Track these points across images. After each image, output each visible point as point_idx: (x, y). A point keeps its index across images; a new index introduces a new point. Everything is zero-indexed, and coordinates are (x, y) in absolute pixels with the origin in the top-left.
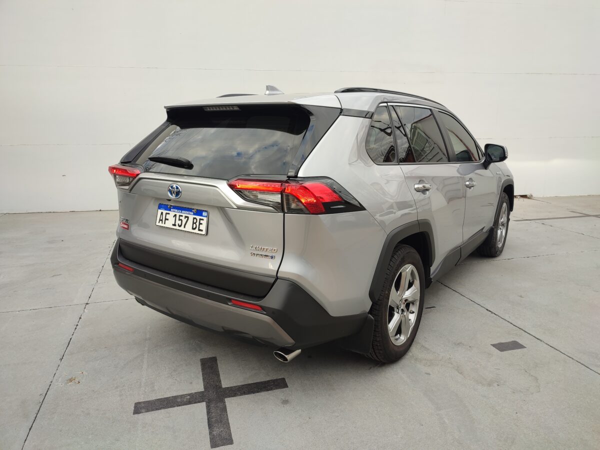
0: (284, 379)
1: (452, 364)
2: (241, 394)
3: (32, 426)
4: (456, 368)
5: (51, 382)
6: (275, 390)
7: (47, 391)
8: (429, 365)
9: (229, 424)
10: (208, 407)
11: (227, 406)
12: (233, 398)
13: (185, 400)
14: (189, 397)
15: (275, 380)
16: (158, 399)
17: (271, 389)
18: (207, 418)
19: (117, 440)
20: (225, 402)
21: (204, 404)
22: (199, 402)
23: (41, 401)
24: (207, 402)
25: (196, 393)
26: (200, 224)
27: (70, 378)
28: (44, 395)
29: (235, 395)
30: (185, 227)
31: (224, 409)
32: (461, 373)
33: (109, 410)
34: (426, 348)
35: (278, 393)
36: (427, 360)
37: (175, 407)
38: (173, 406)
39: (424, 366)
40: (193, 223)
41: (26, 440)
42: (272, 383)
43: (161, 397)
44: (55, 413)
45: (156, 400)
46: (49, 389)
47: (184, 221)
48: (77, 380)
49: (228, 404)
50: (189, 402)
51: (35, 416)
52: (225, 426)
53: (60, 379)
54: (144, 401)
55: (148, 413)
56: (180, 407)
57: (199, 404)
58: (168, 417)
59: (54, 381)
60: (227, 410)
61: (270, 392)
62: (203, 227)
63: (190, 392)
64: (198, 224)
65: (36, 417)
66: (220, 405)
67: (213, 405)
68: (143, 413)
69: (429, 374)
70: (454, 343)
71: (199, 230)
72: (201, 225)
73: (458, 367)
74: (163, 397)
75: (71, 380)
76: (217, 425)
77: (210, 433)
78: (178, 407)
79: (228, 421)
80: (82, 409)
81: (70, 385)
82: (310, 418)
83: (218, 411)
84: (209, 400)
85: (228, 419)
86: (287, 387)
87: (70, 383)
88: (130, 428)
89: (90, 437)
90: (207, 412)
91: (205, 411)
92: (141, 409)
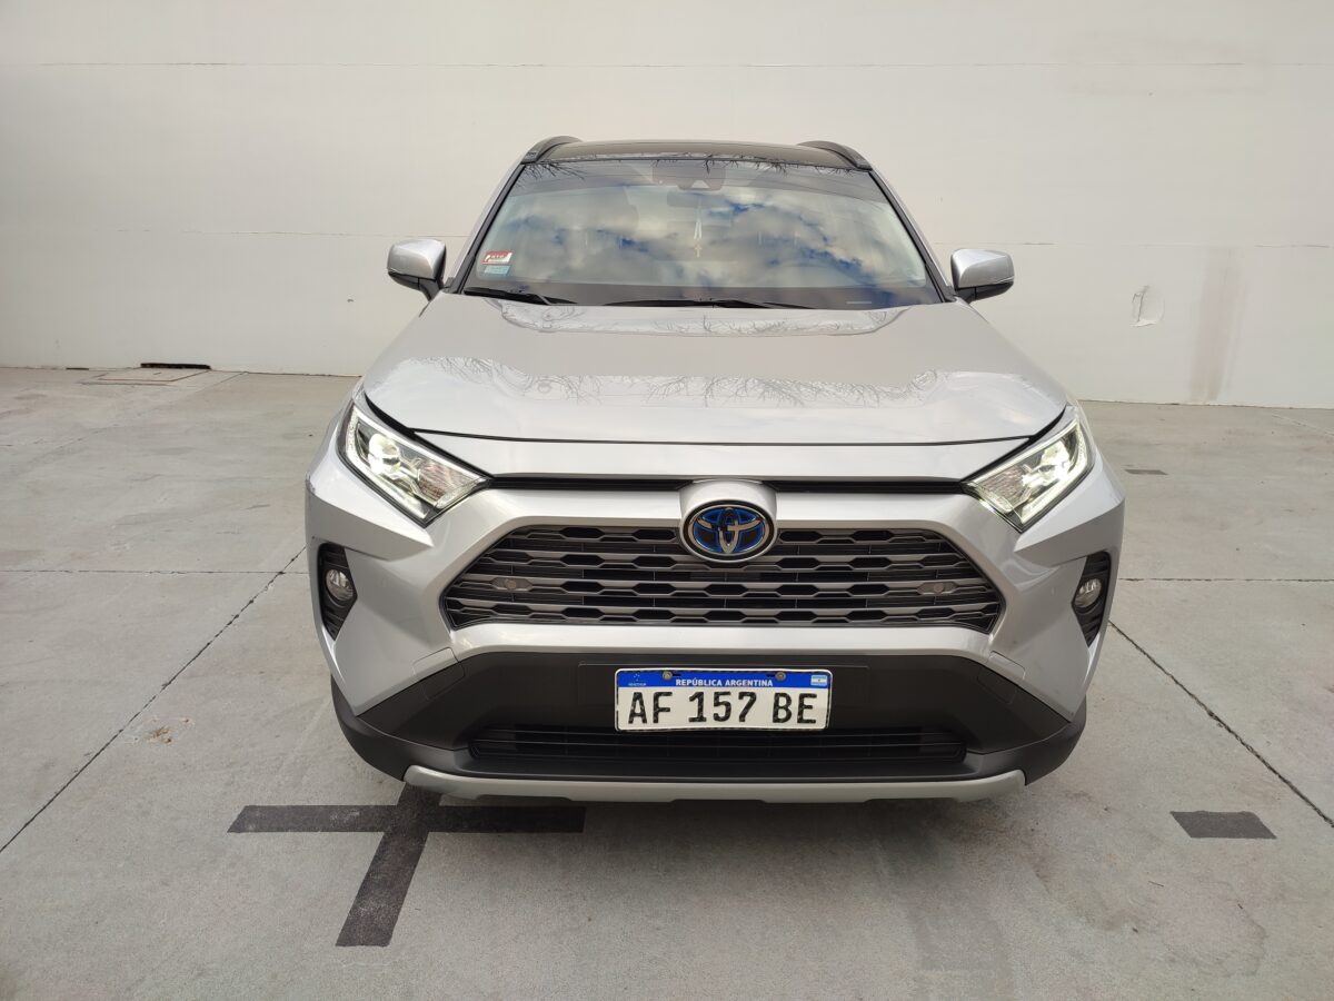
3: (33, 819)
4: (1037, 860)
5: (121, 731)
6: (548, 834)
7: (103, 750)
8: (964, 841)
9: (405, 895)
10: (384, 845)
11: (424, 850)
12: (447, 834)
13: (346, 819)
14: (358, 814)
16: (294, 807)
17: (542, 830)
18: (366, 870)
19: (166, 884)
20: (424, 842)
21: (378, 837)
22: (373, 829)
23: (80, 769)
24: (387, 833)
25: (376, 806)
27: (159, 727)
28: (93, 756)
29: (454, 828)
31: (413, 859)
32: (1043, 877)
33: (188, 813)
37: (318, 831)
38: (314, 829)
42: (553, 816)
43: (302, 803)
44: (90, 798)
45: (290, 807)
46: (108, 744)
48: (168, 735)
49: (427, 847)
50: (352, 826)
51: (51, 798)
52: (394, 898)
53: (139, 728)
54: (265, 804)
55: (258, 834)
56: (328, 833)
57: (370, 834)
58: (291, 853)
59: (126, 730)
60: (420, 860)
61: (535, 836)
63: (367, 804)
65: (52, 800)
66: (412, 844)
67: (395, 843)
68: (249, 831)
70: (1066, 791)
73: (1042, 862)
74: (306, 804)
75: (158, 733)
76: (377, 894)
77: (353, 909)
78: (324, 833)
79: (407, 887)
81: (151, 743)
82: (590, 920)
83: (399, 860)
84: (394, 829)
85: (409, 882)
86: (581, 831)
87: (151, 740)
88: (205, 861)
89: (121, 865)
90: (375, 856)
91: (373, 853)
92: (250, 821)
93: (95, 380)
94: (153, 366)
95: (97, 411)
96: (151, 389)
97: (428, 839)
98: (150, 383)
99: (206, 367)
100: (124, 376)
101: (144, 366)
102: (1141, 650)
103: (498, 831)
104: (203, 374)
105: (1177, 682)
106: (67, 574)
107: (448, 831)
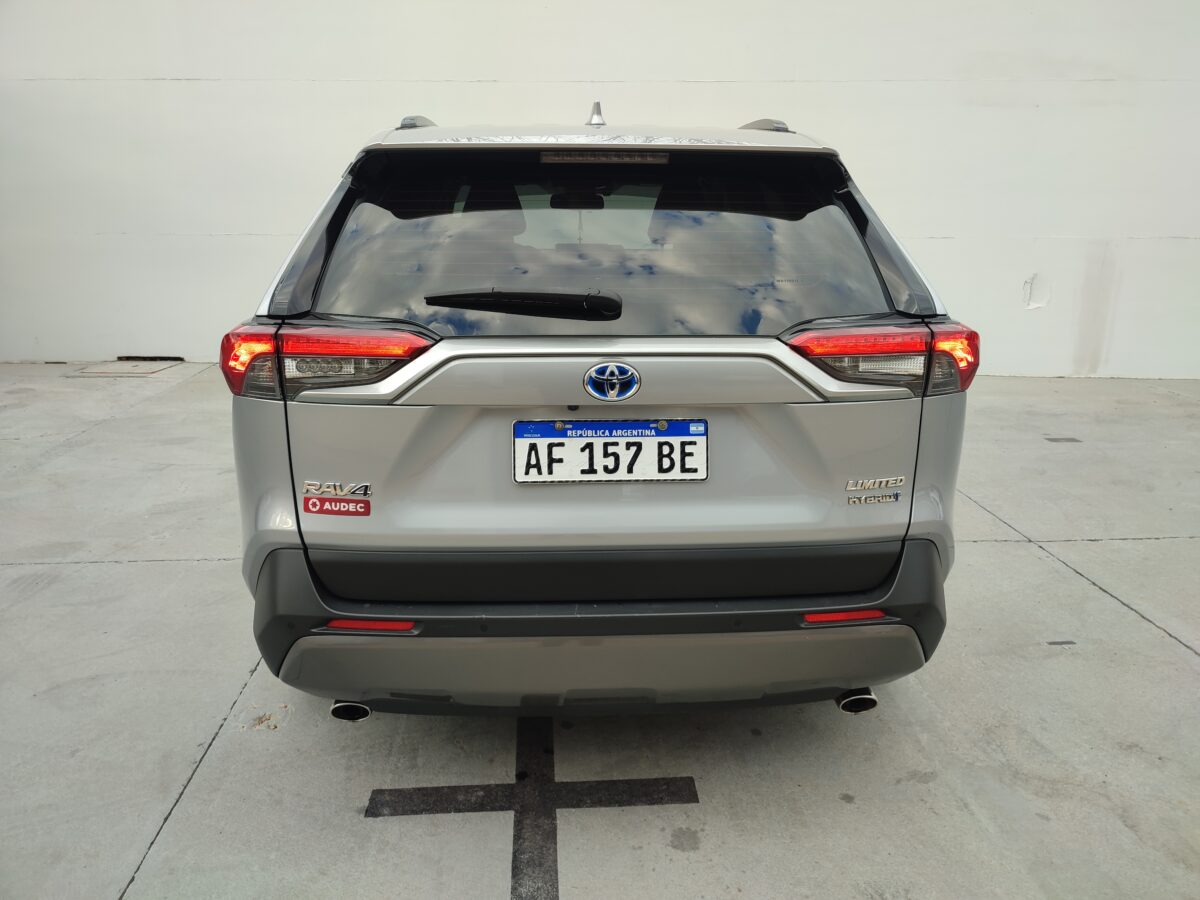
0: (691, 780)
1: (1109, 798)
2: (594, 804)
3: (170, 814)
4: (1120, 811)
5: (225, 719)
6: (667, 806)
7: (214, 739)
8: (1048, 795)
9: (556, 873)
10: (519, 825)
11: (558, 827)
12: (573, 810)
13: (473, 799)
14: (481, 793)
15: (671, 779)
16: (419, 789)
17: (660, 801)
18: (511, 851)
19: (323, 874)
20: (555, 819)
21: (510, 815)
22: (502, 808)
23: (198, 760)
24: (516, 812)
25: (497, 785)
26: (684, 455)
27: (261, 714)
28: (206, 746)
29: (578, 804)
30: (630, 470)
31: (552, 835)
32: (1132, 827)
33: (320, 800)
34: (1042, 747)
35: (675, 815)
36: (1044, 780)
37: (450, 812)
38: (446, 811)
39: (1036, 794)
40: (661, 456)
41: (152, 843)
42: (665, 787)
43: (425, 785)
44: (219, 789)
45: (415, 790)
46: (217, 734)
47: (626, 457)
48: (272, 723)
49: (560, 823)
50: (480, 807)
51: (181, 791)
52: (548, 876)
53: (243, 715)
54: (390, 788)
55: (395, 818)
56: (461, 814)
57: (501, 814)
58: (433, 835)
59: (229, 718)
60: (558, 837)
61: (656, 807)
62: (698, 460)
63: (486, 783)
64: (676, 456)
65: (182, 793)
66: (544, 822)
67: (528, 821)
68: (384, 815)
69: (1047, 819)
70: (1118, 743)
71: (684, 470)
72: (687, 459)
73: (1124, 811)
74: (429, 785)
75: (260, 720)
76: (531, 873)
77: (514, 889)
78: (457, 814)
79: (556, 865)
80: (269, 790)
81: (258, 730)
82: (740, 891)
83: (539, 838)
84: (522, 807)
85: (556, 861)
86: (696, 800)
87: (258, 727)
88: (352, 848)
89: (273, 856)
90: (515, 836)
91: (511, 832)
92: (382, 805)
93: (77, 374)
94: (128, 359)
95: (91, 404)
96: (135, 382)
97: (558, 816)
98: (130, 375)
99: (180, 359)
100: (103, 369)
101: (120, 359)
102: (1128, 606)
103: (620, 806)
104: (178, 366)
105: (1170, 635)
106: (118, 565)
107: (574, 807)
